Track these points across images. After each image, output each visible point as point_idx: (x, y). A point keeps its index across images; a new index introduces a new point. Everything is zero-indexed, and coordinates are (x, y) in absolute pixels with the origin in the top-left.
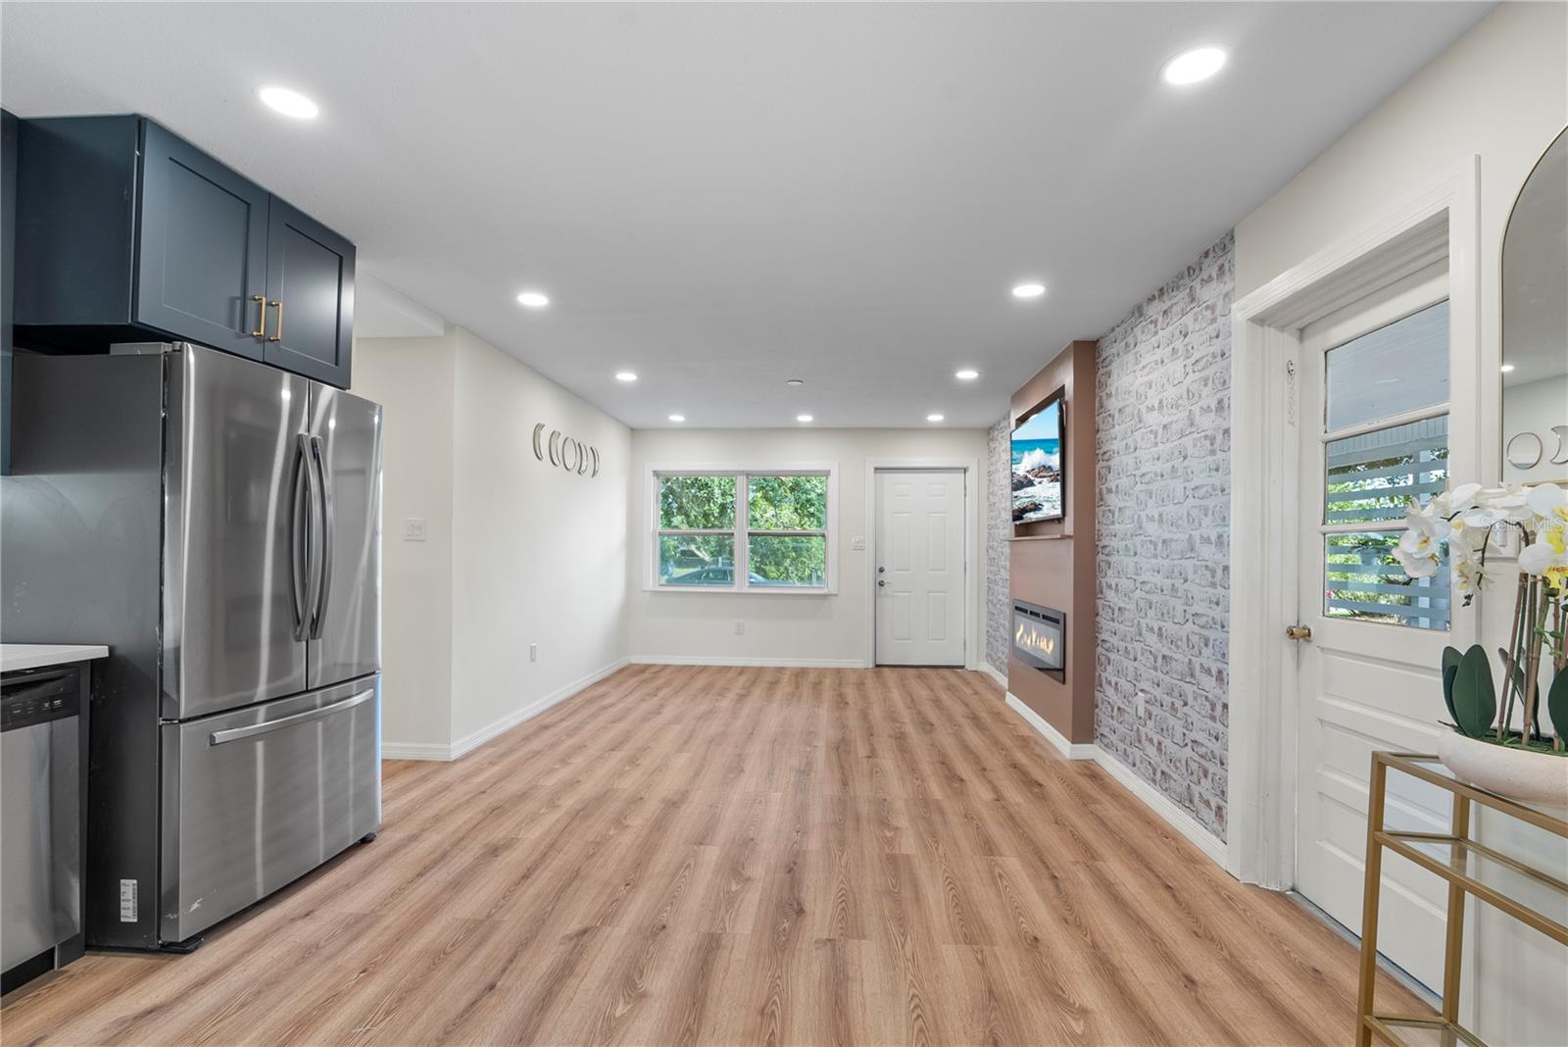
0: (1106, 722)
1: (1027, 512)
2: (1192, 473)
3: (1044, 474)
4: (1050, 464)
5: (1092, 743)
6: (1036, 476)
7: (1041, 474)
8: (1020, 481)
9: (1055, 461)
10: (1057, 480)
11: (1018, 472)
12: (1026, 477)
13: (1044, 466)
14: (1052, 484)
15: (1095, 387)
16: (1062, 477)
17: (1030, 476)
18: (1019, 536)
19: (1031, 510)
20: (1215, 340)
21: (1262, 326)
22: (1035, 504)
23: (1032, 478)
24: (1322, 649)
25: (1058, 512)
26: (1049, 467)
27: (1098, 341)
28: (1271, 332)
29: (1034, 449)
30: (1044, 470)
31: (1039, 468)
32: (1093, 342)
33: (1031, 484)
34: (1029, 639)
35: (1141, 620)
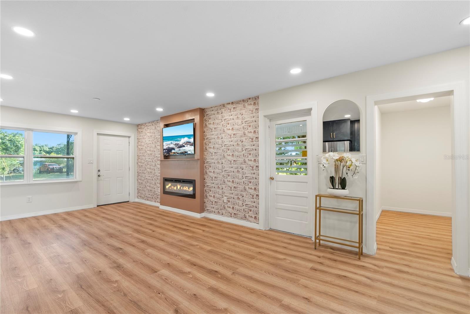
0: (208, 205)
2: (245, 145)
3: (188, 144)
4: (190, 141)
5: (203, 212)
6: (185, 144)
8: (180, 146)
9: (192, 140)
10: (193, 145)
11: (180, 143)
12: (182, 145)
13: (188, 142)
14: (190, 146)
15: (203, 121)
16: (194, 144)
17: (183, 144)
18: (165, 159)
20: (253, 118)
21: (265, 117)
22: (185, 152)
24: (276, 181)
25: (193, 152)
26: (190, 142)
27: (204, 109)
28: (266, 119)
29: (185, 137)
30: (188, 143)
31: (186, 142)
32: (203, 109)
33: (184, 146)
34: (175, 188)
35: (225, 179)
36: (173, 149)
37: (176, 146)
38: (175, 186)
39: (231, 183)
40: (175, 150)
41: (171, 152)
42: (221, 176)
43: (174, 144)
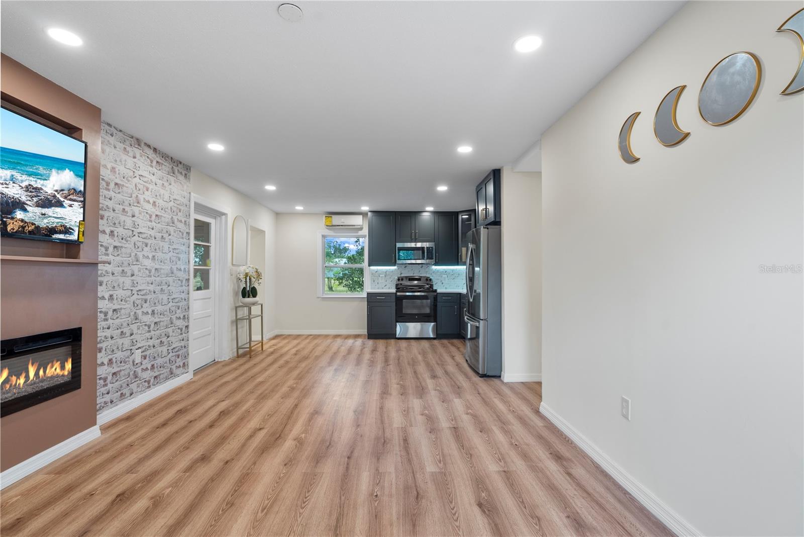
1: (56, 233)
2: (173, 242)
3: (74, 197)
6: (66, 198)
7: (71, 197)
8: (48, 199)
12: (54, 196)
17: (58, 196)
19: (60, 232)
22: (65, 227)
23: (62, 199)
30: (74, 193)
31: (69, 190)
33: (60, 204)
34: (22, 381)
35: (137, 311)
36: (21, 206)
37: (32, 197)
38: (21, 374)
39: (150, 315)
40: (25, 210)
41: (12, 218)
42: (130, 305)
43: (24, 185)
